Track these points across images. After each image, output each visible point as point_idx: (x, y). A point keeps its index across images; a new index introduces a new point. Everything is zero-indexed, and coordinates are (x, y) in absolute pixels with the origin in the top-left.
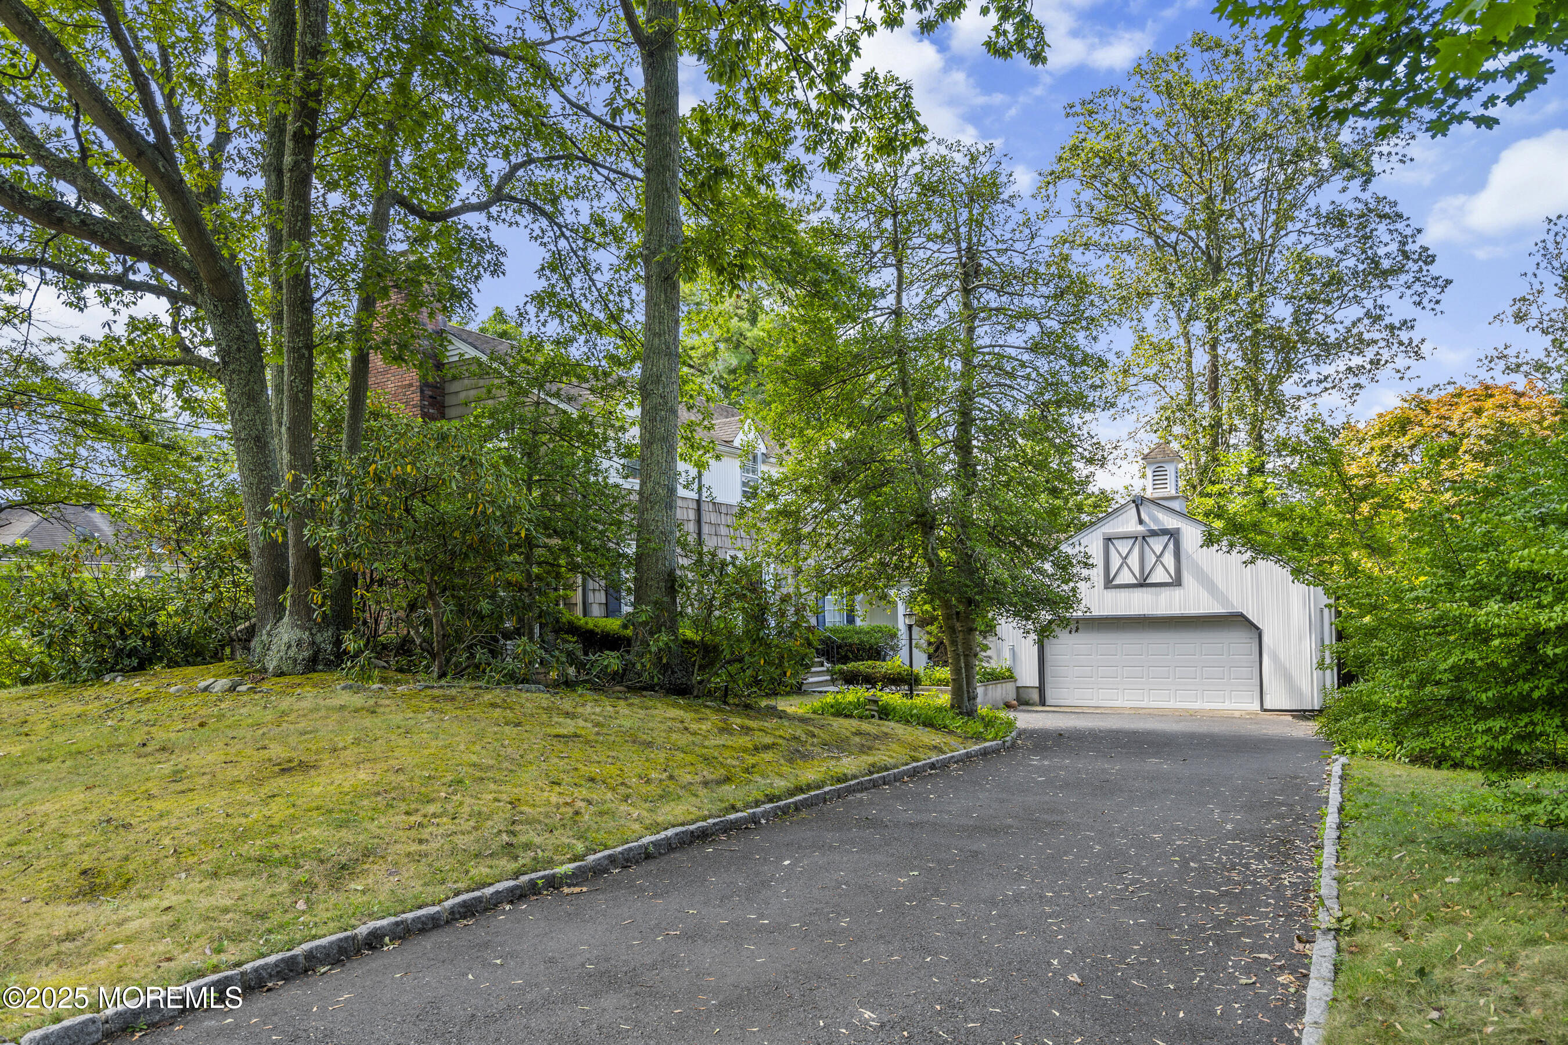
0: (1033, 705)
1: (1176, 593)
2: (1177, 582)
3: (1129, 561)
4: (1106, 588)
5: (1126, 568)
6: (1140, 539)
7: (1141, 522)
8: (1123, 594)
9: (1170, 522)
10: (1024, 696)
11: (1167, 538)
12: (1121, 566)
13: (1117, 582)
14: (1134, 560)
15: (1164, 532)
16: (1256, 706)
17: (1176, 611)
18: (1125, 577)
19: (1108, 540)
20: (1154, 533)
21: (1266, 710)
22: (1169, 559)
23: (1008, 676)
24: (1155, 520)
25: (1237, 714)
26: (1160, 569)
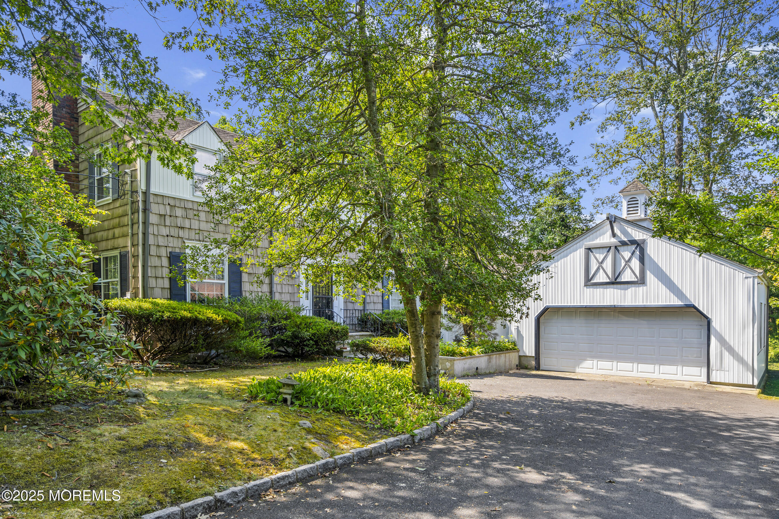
0: (531, 369)
1: (641, 289)
2: (642, 281)
3: (604, 265)
4: (586, 285)
5: (601, 270)
6: (613, 249)
7: (614, 235)
8: (598, 291)
9: (638, 235)
10: (525, 362)
11: (633, 247)
12: (598, 269)
13: (595, 281)
14: (608, 265)
15: (633, 242)
16: (704, 379)
17: (640, 302)
18: (601, 278)
19: (589, 249)
20: (624, 244)
21: (711, 383)
22: (635, 263)
23: (514, 347)
24: (625, 233)
25: (687, 385)
26: (628, 271)
